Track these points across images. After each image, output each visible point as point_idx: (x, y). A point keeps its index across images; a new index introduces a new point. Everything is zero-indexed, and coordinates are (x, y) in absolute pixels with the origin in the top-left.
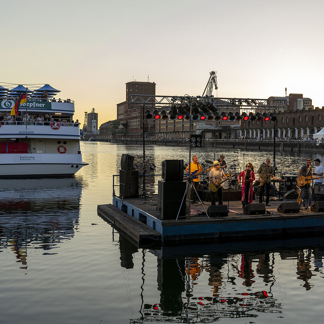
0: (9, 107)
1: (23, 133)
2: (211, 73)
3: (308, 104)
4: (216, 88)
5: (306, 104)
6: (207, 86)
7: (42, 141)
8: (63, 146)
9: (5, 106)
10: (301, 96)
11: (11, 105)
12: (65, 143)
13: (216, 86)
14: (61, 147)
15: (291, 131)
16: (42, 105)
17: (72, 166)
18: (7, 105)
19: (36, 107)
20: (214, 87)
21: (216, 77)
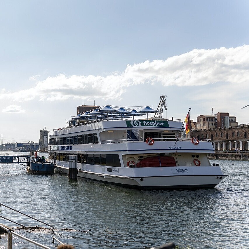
0: (138, 126)
1: (172, 148)
2: (161, 97)
3: (233, 120)
4: (166, 109)
5: (231, 120)
6: (158, 108)
7: (180, 155)
8: (197, 160)
9: (134, 125)
10: (227, 114)
11: (138, 124)
12: (198, 156)
13: (165, 107)
14: (196, 160)
15: (242, 143)
16: (162, 124)
17: (218, 178)
18: (136, 125)
19: (157, 126)
20: (164, 108)
21: (166, 100)
